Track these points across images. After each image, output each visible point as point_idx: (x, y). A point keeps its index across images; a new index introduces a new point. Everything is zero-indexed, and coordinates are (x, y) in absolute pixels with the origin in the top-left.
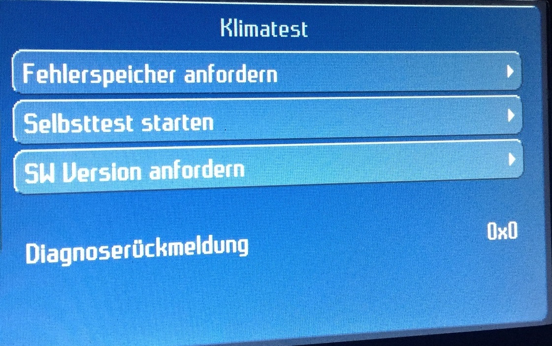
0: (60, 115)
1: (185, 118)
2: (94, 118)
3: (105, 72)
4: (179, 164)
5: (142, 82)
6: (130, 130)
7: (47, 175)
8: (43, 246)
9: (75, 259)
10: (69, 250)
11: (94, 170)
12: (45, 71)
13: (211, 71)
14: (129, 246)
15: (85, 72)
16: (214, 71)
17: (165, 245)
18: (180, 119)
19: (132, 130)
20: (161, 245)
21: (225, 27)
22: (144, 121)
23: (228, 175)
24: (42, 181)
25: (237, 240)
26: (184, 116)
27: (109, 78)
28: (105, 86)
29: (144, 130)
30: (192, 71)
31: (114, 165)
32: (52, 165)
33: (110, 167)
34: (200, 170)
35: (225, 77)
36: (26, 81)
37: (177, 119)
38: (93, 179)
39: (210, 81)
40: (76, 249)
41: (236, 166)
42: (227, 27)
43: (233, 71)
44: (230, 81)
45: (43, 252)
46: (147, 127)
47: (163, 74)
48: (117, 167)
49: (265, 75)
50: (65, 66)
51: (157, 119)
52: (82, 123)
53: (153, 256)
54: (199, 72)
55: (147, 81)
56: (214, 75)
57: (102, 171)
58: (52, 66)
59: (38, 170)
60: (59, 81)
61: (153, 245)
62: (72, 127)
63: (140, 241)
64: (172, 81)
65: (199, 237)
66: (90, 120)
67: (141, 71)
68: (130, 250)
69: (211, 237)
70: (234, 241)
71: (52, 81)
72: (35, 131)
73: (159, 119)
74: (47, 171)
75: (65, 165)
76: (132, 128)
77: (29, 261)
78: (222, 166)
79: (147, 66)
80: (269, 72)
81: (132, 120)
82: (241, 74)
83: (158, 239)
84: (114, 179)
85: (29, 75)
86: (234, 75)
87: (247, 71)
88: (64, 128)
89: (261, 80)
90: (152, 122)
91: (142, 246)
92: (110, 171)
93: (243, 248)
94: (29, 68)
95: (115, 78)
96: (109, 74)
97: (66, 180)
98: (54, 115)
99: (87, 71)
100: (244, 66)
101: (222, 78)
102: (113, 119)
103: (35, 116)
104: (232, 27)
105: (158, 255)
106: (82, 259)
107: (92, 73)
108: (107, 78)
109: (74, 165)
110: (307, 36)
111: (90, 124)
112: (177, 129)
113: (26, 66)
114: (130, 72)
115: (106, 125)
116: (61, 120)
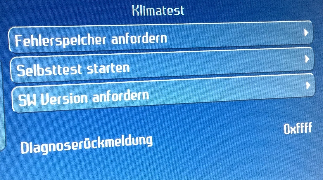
0: (38, 65)
1: (113, 65)
2: (59, 66)
3: (64, 39)
4: (110, 93)
5: (86, 44)
6: (80, 73)
7: (32, 101)
8: (31, 143)
9: (50, 150)
10: (46, 145)
11: (59, 97)
12: (28, 39)
13: (127, 37)
14: (82, 142)
15: (52, 39)
16: (129, 37)
17: (103, 141)
18: (109, 66)
19: (81, 73)
20: (101, 141)
21: (135, 10)
22: (88, 68)
23: (139, 99)
24: (29, 104)
25: (146, 137)
26: (112, 64)
27: (66, 43)
28: (64, 47)
29: (88, 73)
30: (116, 37)
31: (71, 94)
32: (35, 95)
33: (69, 95)
34: (123, 96)
35: (136, 40)
36: (17, 45)
37: (108, 66)
38: (59, 103)
39: (127, 43)
40: (50, 145)
41: (144, 93)
42: (136, 10)
43: (140, 36)
44: (139, 42)
45: (31, 147)
46: (90, 71)
47: (98, 39)
48: (73, 96)
49: (160, 38)
50: (40, 36)
51: (96, 66)
52: (52, 70)
53: (96, 147)
54: (120, 37)
55: (89, 44)
56: (129, 39)
57: (64, 98)
58: (32, 36)
59: (26, 98)
60: (37, 45)
61: (96, 141)
62: (45, 72)
63: (88, 139)
64: (104, 43)
65: (123, 136)
66: (56, 68)
67: (86, 38)
68: (83, 144)
69: (130, 135)
70: (144, 138)
71: (33, 45)
72: (23, 75)
73: (97, 66)
74: (32, 99)
75: (42, 95)
76: (81, 72)
77: (23, 152)
78: (135, 93)
79: (89, 35)
80: (162, 36)
81: (81, 67)
82: (145, 38)
83: (99, 138)
84: (72, 102)
85: (19, 42)
86: (141, 39)
87: (149, 36)
88: (41, 73)
89: (157, 42)
90: (93, 68)
91: (89, 142)
92: (69, 98)
93: (149, 141)
94: (19, 38)
95: (70, 42)
96: (66, 40)
97: (43, 104)
98: (35, 65)
99: (53, 39)
100: (147, 33)
101: (134, 41)
102: (70, 67)
103: (23, 66)
104: (139, 10)
105: (99, 147)
106: (54, 150)
107: (56, 40)
108: (65, 42)
109: (47, 95)
110: (184, 14)
111: (56, 70)
112: (108, 72)
113: (16, 36)
114: (79, 39)
115: (66, 70)
116: (39, 68)
